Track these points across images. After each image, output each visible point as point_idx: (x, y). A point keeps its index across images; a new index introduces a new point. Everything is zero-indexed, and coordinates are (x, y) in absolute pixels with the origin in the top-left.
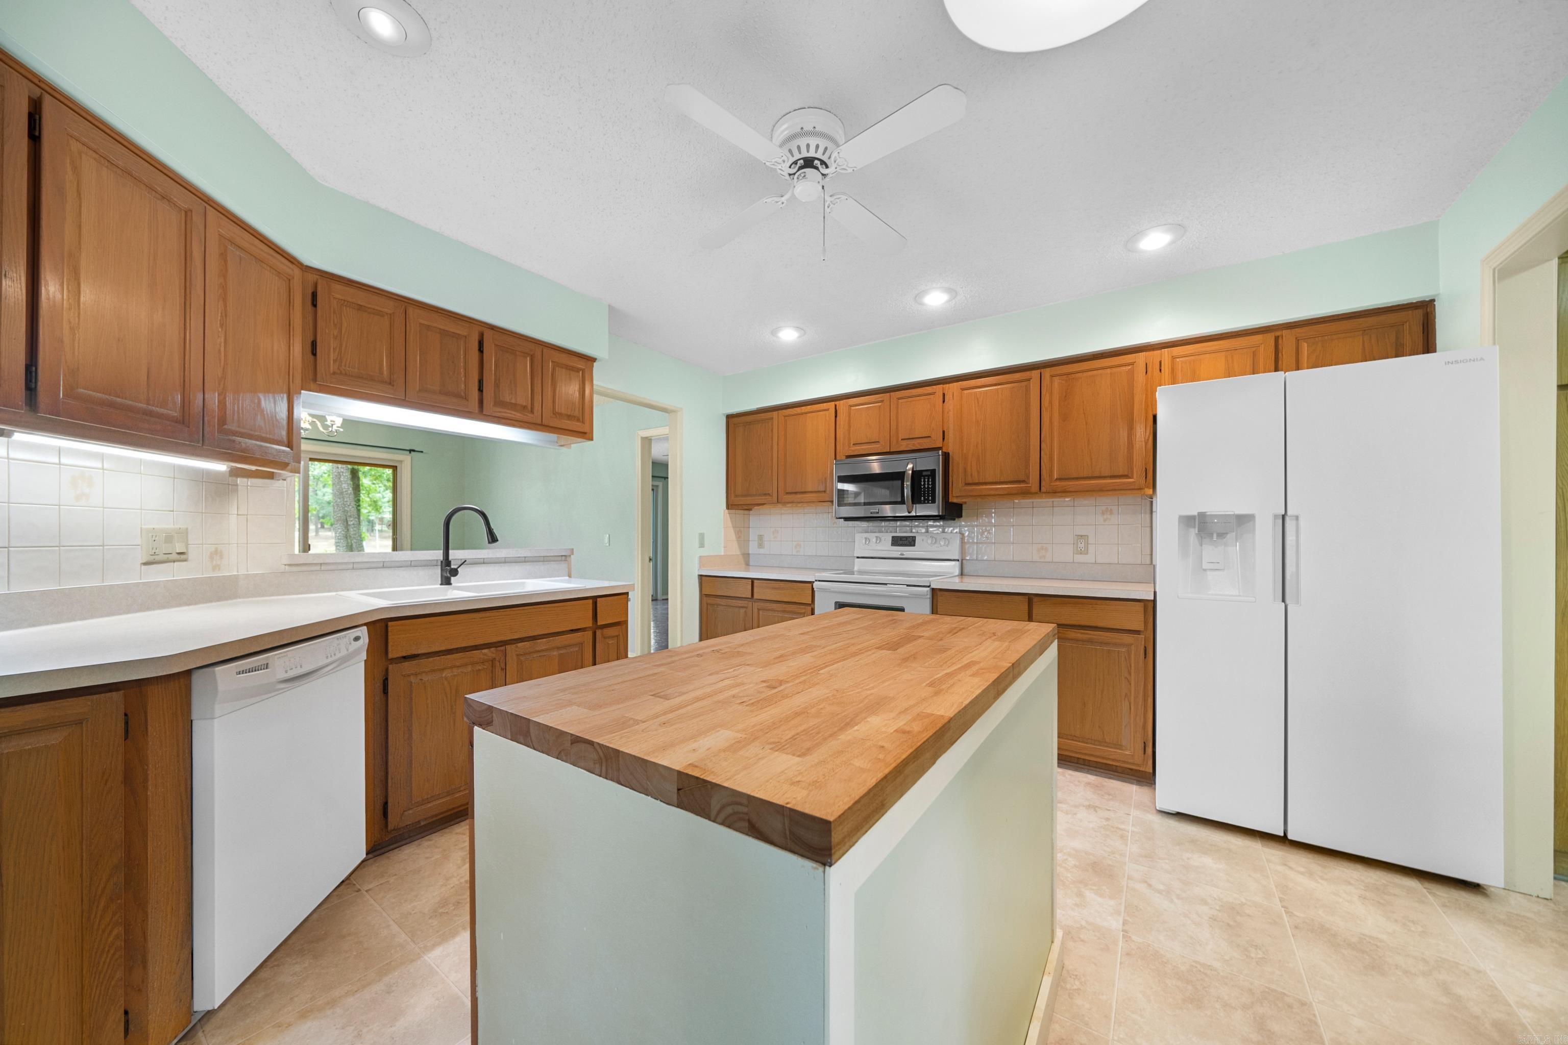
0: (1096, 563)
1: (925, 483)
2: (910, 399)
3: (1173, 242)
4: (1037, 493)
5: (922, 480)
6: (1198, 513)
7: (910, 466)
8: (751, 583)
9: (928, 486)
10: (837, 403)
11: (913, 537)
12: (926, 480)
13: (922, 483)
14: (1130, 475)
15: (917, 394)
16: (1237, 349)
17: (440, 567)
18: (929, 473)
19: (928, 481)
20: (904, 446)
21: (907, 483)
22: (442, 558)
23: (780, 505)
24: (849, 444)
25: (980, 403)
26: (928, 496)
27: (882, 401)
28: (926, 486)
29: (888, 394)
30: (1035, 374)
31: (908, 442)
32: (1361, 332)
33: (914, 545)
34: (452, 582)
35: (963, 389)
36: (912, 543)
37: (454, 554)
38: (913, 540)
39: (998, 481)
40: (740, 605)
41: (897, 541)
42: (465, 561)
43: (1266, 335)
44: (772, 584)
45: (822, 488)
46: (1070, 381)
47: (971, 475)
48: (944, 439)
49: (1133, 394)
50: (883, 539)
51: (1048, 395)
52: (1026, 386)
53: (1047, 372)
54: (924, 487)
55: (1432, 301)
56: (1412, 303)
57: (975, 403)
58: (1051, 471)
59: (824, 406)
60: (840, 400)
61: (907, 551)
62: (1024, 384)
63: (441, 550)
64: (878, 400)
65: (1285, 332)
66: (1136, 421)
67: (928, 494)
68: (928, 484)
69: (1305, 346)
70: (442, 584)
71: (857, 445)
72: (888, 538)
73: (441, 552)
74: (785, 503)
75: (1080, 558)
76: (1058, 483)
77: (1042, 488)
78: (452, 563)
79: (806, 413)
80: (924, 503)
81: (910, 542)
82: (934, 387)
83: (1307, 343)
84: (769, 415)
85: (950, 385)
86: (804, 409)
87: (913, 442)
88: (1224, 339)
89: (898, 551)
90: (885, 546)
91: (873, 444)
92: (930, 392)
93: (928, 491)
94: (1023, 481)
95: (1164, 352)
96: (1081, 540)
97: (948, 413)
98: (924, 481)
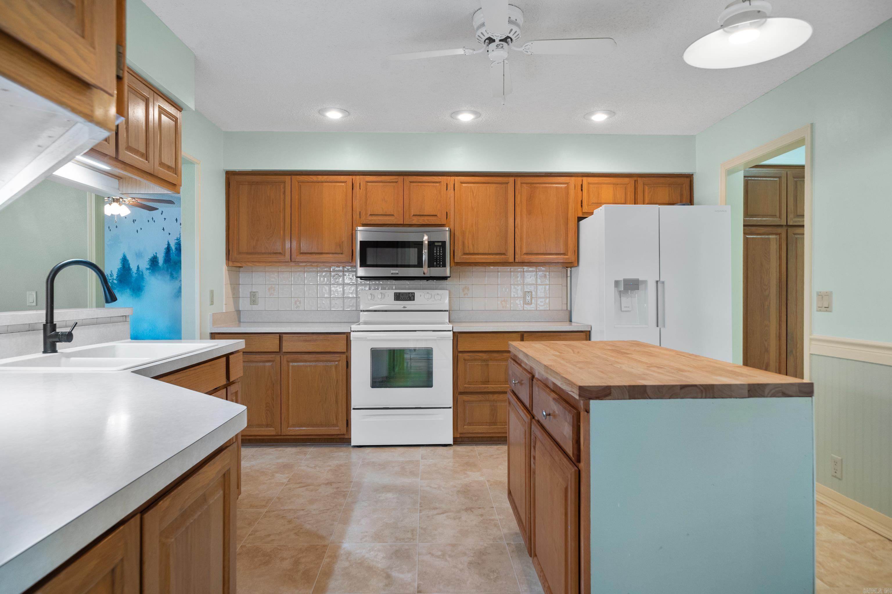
0: (549, 310)
1: (437, 252)
2: (420, 184)
3: (607, 118)
4: (512, 263)
5: (435, 249)
6: (624, 279)
7: (426, 238)
8: (279, 337)
9: (439, 254)
10: (354, 177)
11: (412, 293)
12: (438, 249)
13: (435, 252)
14: (566, 254)
15: (426, 181)
16: (618, 184)
17: (42, 331)
18: (440, 244)
19: (440, 250)
20: (415, 221)
21: (425, 251)
22: (44, 321)
23: (293, 264)
24: (366, 214)
25: (475, 195)
26: (440, 262)
27: (396, 182)
28: (438, 254)
29: (402, 177)
30: (511, 180)
31: (419, 218)
32: (668, 185)
33: (414, 300)
34: (57, 349)
35: (462, 183)
36: (412, 298)
37: (59, 316)
38: (412, 296)
39: (487, 252)
40: (264, 359)
41: (398, 297)
42: (77, 323)
43: (631, 179)
44: (304, 337)
45: (338, 250)
46: (533, 188)
47: (468, 247)
48: (447, 218)
49: (568, 202)
50: (386, 295)
51: (519, 196)
52: (505, 187)
53: (519, 180)
54: (437, 254)
55: (692, 175)
56: (685, 174)
57: (471, 194)
58: (521, 248)
59: (342, 178)
60: (356, 175)
61: (409, 305)
62: (504, 185)
63: (42, 309)
64: (392, 181)
65: (639, 179)
66: (569, 220)
67: (440, 260)
68: (440, 253)
69: (646, 188)
70: (45, 352)
71: (373, 216)
72: (390, 294)
73: (44, 312)
74: (297, 263)
75: (527, 307)
76: (525, 256)
77: (516, 259)
78: (57, 326)
79: (322, 182)
80: (437, 267)
81: (410, 297)
82: (440, 177)
83: (647, 186)
84: (281, 178)
85: (451, 177)
86: (320, 178)
87: (423, 218)
88: (612, 177)
89: (400, 305)
90: (389, 301)
91: (388, 216)
92: (437, 181)
93: (440, 258)
94: (504, 254)
95: (584, 179)
96: (528, 295)
97: (450, 198)
98: (437, 250)
